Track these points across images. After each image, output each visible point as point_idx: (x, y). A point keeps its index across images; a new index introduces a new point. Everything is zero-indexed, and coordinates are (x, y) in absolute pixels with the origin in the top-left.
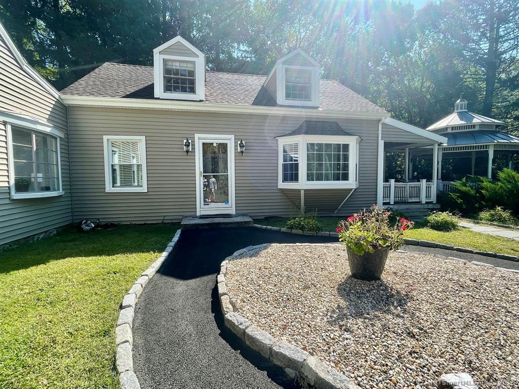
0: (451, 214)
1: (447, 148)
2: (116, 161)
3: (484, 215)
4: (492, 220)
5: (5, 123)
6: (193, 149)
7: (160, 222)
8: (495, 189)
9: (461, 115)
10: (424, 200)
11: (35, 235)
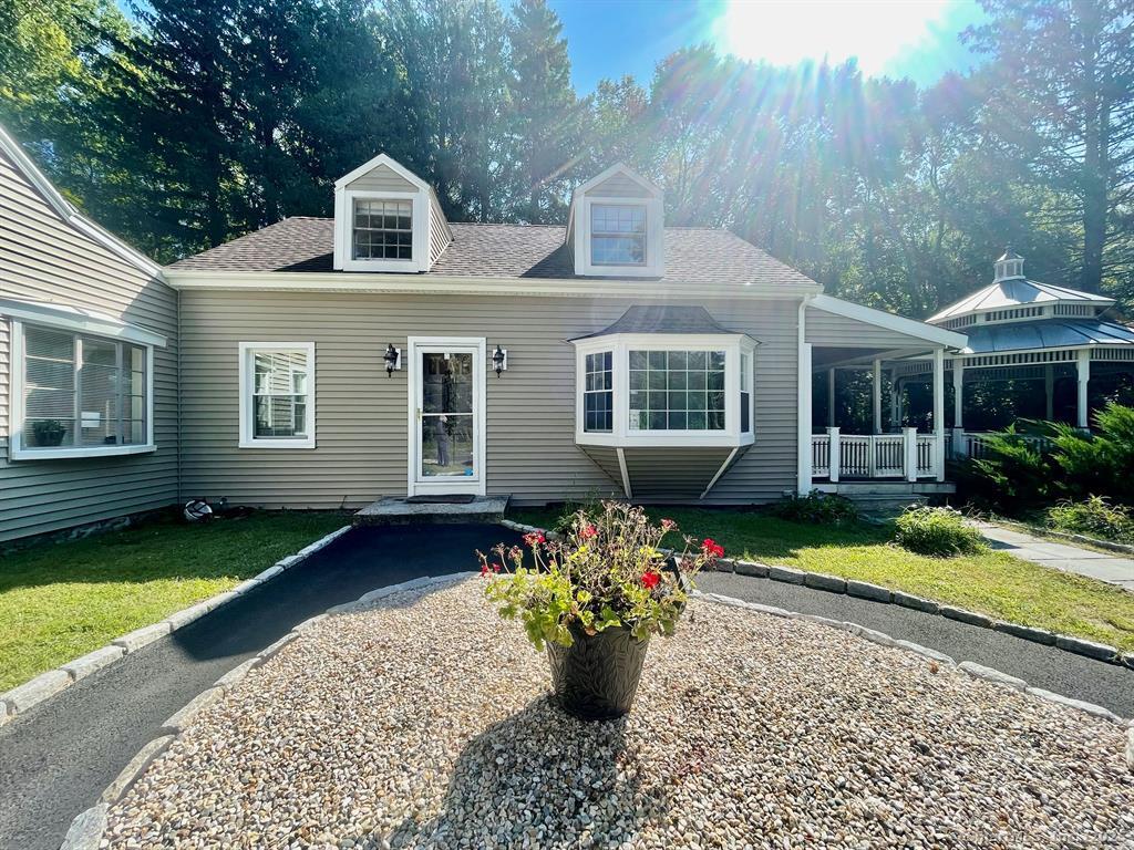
0: (960, 512)
1: (974, 359)
2: (267, 390)
3: (1063, 514)
4: (1080, 526)
5: (8, 319)
6: (404, 365)
7: (337, 507)
8: (1089, 452)
9: (1008, 287)
10: (913, 474)
11: (72, 529)
